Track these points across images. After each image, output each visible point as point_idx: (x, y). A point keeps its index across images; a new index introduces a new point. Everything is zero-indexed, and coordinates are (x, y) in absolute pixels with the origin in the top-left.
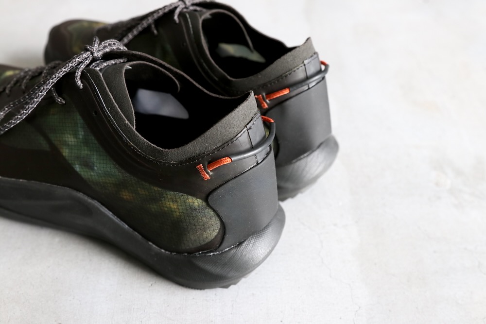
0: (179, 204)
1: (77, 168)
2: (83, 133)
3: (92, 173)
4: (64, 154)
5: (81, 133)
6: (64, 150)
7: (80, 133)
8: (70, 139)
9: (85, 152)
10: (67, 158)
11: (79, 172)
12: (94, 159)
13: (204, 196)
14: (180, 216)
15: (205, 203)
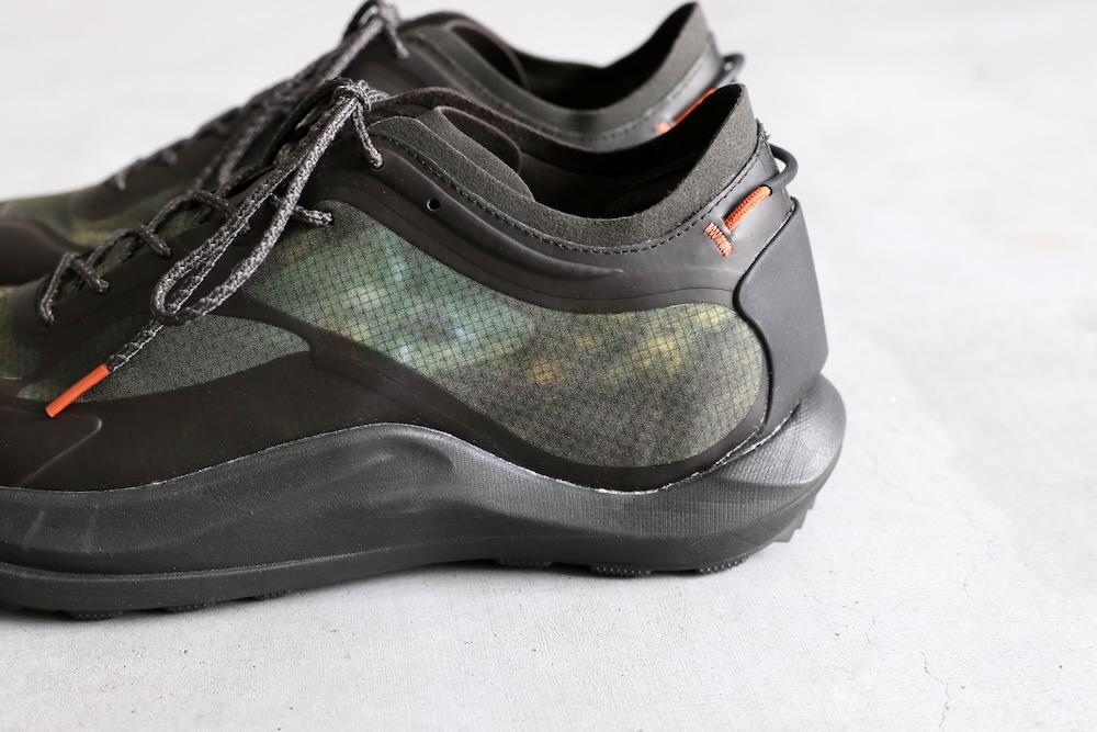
0: (678, 335)
1: (404, 354)
2: (403, 267)
3: (448, 352)
4: (357, 338)
5: (399, 269)
6: (355, 330)
7: (396, 268)
8: (368, 296)
9: (417, 308)
10: (369, 343)
11: (411, 365)
12: (450, 311)
13: (728, 296)
14: (683, 366)
15: (731, 314)
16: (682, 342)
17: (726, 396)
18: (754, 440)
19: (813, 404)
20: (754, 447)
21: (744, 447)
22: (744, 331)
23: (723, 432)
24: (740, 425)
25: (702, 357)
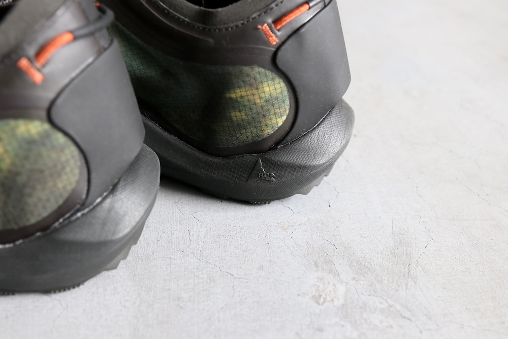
13: (43, 114)
14: (13, 164)
15: (47, 126)
16: (9, 148)
17: (50, 184)
18: (78, 210)
19: (130, 180)
20: (79, 214)
21: (72, 215)
22: (60, 138)
23: (52, 206)
24: (67, 201)
25: (26, 158)
